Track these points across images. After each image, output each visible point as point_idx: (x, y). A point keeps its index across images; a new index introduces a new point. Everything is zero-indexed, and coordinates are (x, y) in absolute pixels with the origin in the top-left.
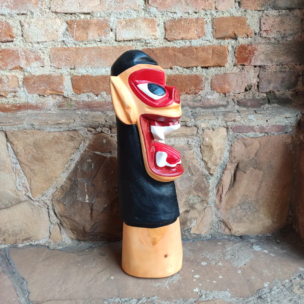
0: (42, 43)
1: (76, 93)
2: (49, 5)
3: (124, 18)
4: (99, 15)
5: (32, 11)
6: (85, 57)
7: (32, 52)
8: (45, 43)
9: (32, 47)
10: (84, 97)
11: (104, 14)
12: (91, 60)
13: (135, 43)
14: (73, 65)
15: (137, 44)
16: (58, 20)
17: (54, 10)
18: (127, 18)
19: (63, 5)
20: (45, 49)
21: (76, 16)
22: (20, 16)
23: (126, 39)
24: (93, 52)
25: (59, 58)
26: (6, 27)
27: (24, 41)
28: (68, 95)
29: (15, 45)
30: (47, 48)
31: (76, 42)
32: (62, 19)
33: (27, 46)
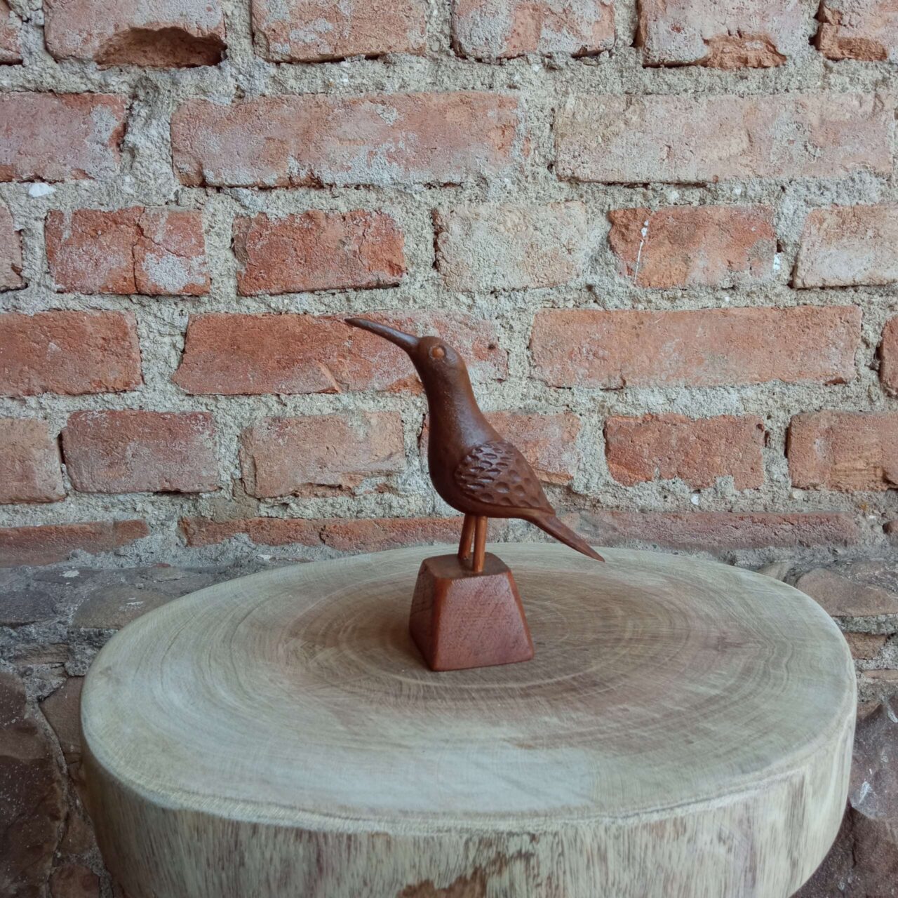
0: (507, 294)
1: (619, 480)
2: (553, 150)
3: (836, 201)
4: (738, 191)
5: (486, 173)
6: (669, 346)
7: (466, 325)
8: (520, 295)
9: (470, 307)
10: (647, 495)
11: (758, 188)
12: (690, 360)
13: (865, 294)
14: (618, 377)
15: (873, 300)
16: (577, 208)
17: (569, 172)
18: (846, 202)
19: (606, 152)
20: (515, 315)
21: (650, 193)
22: (433, 189)
23: (833, 283)
24: (700, 329)
25: (566, 348)
26: (380, 234)
27: (439, 285)
28: (587, 487)
29: (406, 300)
30: (524, 310)
31: (638, 291)
32: (592, 203)
33: (448, 303)
